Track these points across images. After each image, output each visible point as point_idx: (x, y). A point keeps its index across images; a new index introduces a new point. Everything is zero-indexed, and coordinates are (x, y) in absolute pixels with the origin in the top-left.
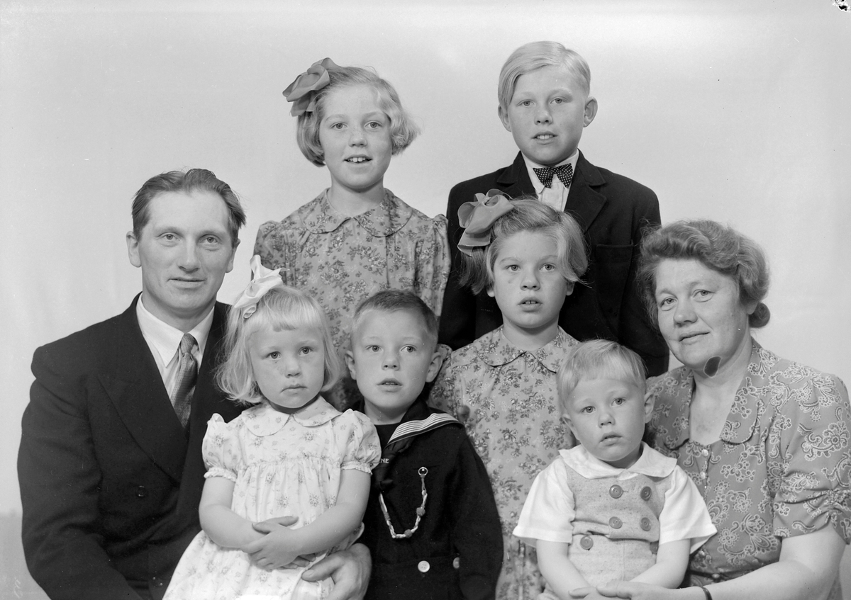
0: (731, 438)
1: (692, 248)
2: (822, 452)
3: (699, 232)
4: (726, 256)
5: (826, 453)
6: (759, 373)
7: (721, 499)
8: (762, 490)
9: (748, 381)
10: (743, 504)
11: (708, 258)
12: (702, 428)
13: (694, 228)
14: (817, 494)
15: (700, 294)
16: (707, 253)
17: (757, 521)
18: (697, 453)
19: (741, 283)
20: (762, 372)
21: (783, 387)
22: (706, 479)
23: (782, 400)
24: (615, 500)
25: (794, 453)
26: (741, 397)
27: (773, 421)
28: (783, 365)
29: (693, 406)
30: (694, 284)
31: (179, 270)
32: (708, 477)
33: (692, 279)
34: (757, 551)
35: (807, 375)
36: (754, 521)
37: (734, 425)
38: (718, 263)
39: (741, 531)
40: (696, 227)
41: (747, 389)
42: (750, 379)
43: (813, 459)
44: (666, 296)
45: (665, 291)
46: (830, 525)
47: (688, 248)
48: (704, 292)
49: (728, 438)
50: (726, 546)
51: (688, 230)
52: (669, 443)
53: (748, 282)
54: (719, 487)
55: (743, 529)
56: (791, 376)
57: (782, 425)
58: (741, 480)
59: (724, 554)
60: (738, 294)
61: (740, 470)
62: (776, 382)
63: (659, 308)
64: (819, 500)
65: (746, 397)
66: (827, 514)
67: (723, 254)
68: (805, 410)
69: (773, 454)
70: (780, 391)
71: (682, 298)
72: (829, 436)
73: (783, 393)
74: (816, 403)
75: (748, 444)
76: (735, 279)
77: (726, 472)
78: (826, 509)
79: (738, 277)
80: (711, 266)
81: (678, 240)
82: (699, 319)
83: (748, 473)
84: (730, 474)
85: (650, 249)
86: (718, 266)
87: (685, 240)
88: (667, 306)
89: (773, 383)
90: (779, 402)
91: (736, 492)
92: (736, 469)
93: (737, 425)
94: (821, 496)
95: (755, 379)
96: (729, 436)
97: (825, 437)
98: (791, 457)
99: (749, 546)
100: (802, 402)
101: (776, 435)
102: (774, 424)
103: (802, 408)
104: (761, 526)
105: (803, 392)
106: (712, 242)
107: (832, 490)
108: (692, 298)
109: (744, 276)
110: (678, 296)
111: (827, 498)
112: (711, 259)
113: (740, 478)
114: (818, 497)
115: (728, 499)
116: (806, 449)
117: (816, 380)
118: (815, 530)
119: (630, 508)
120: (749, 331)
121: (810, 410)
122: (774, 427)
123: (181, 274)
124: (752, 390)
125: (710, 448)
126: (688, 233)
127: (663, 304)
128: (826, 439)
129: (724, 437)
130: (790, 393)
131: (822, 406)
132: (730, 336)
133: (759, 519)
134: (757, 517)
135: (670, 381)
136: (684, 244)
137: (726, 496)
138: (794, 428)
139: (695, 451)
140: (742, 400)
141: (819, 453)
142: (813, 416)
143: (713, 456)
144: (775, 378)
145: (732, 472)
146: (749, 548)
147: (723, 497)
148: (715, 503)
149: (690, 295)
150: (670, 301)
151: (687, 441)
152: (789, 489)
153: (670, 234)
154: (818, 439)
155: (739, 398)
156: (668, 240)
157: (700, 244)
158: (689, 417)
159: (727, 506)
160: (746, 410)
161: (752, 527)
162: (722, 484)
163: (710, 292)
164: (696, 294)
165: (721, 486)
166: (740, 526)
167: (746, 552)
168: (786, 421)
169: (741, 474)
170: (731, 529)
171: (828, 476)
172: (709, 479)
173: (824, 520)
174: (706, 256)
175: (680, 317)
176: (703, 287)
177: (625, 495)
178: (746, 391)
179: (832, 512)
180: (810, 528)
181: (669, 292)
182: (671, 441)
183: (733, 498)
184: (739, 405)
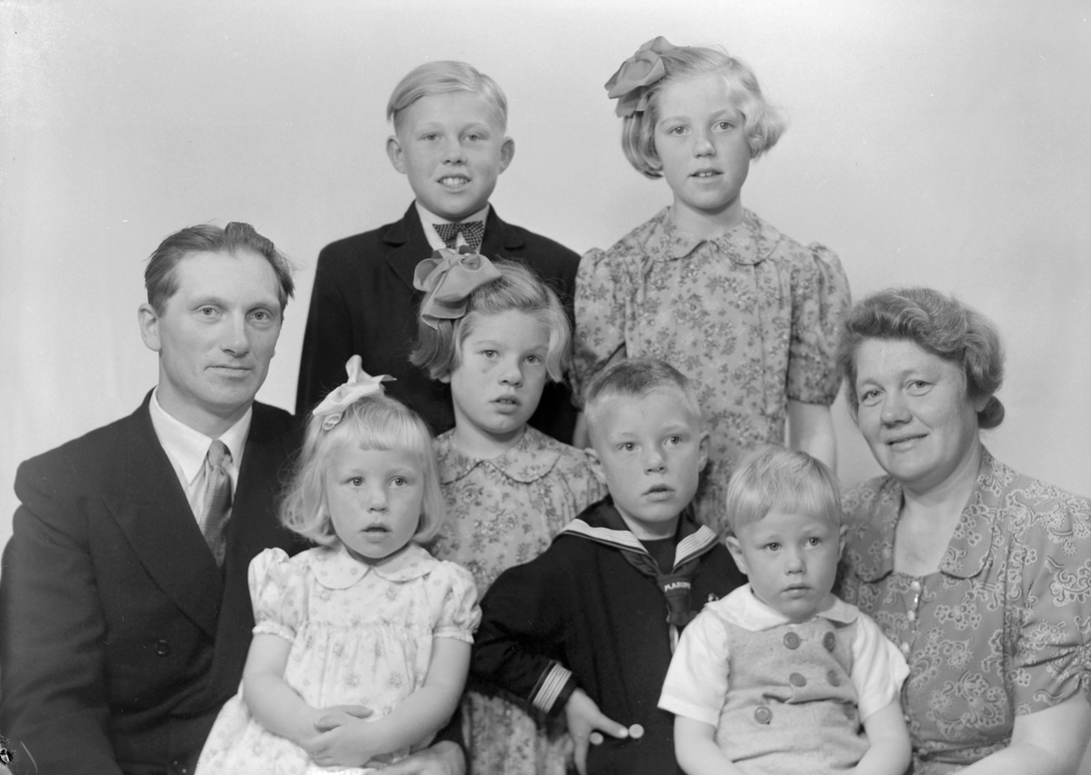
0: (954, 570)
1: (906, 326)
2: (1076, 596)
3: (915, 304)
4: (950, 337)
5: (1081, 597)
6: (991, 488)
7: (932, 651)
8: (990, 642)
9: (979, 497)
10: (960, 658)
11: (927, 339)
12: (913, 556)
13: (907, 299)
14: (1064, 652)
15: (914, 386)
16: (925, 333)
17: (978, 681)
18: (904, 588)
19: (969, 370)
20: (994, 488)
21: (1024, 510)
22: (915, 622)
23: (1023, 525)
24: (791, 652)
25: (1040, 596)
26: (969, 518)
27: (1010, 552)
28: (1021, 481)
29: (900, 528)
30: (907, 373)
31: (224, 354)
32: (917, 618)
33: (905, 366)
34: (979, 722)
35: (1056, 495)
36: (974, 682)
37: (958, 553)
38: (940, 346)
39: (956, 694)
40: (910, 297)
41: (977, 507)
42: (980, 497)
43: (1064, 604)
44: (869, 387)
45: (869, 382)
46: (1081, 692)
47: (901, 325)
48: (921, 384)
49: (950, 570)
50: (938, 713)
51: (900, 301)
52: (863, 573)
53: (977, 370)
54: (931, 635)
55: (959, 691)
56: (1034, 496)
57: (1023, 559)
58: (962, 627)
59: (935, 722)
60: (965, 387)
61: (962, 614)
62: (1015, 501)
63: (860, 402)
64: (1067, 659)
65: (976, 518)
66: (1077, 677)
67: (946, 334)
68: (1056, 540)
69: (1013, 596)
70: (1022, 513)
71: (891, 390)
72: (1085, 576)
73: (1024, 517)
74: (1070, 531)
75: (975, 581)
76: (960, 365)
77: (941, 615)
78: (1074, 670)
79: (965, 363)
80: (930, 349)
81: (888, 315)
82: (915, 419)
83: (973, 619)
84: (947, 618)
85: (850, 325)
86: (940, 349)
87: (896, 315)
88: (870, 401)
89: (1012, 504)
90: (1018, 528)
91: (953, 643)
92: (957, 612)
93: (962, 554)
94: (1069, 653)
95: (986, 496)
96: (951, 568)
97: (1080, 577)
98: (1035, 600)
99: (969, 714)
100: (1051, 529)
101: (1017, 571)
102: (1012, 556)
103: (1051, 536)
104: (983, 689)
105: (1053, 516)
106: (932, 318)
107: (1083, 645)
108: (904, 390)
109: (973, 362)
110: (887, 387)
111: (1076, 656)
112: (931, 341)
113: (961, 624)
114: (1065, 655)
115: (941, 650)
116: (1056, 591)
117: (1069, 502)
118: (1063, 700)
119: (812, 660)
120: (978, 433)
121: (1062, 540)
122: (1012, 560)
123: (225, 359)
124: (982, 509)
125: (924, 581)
126: (900, 305)
127: (865, 397)
128: (1082, 579)
129: (945, 568)
130: (1034, 517)
131: (1078, 536)
132: (954, 439)
133: (980, 680)
134: (978, 677)
135: (867, 493)
136: (896, 320)
137: (939, 646)
138: (1040, 562)
139: (901, 585)
140: (970, 522)
141: (1072, 596)
142: (1066, 548)
143: (926, 592)
144: (1014, 498)
145: (950, 616)
146: (969, 717)
147: (935, 648)
148: (923, 655)
149: (901, 386)
150: (876, 394)
151: (890, 573)
152: (1028, 646)
153: (876, 307)
154: (1071, 579)
155: (966, 520)
156: (873, 314)
157: (915, 321)
158: (893, 543)
159: (938, 661)
160: (974, 535)
161: (971, 690)
162: (935, 631)
163: (928, 384)
164: (910, 385)
165: (934, 634)
166: (956, 687)
167: (964, 722)
168: (1029, 554)
169: (963, 620)
170: (943, 690)
171: (1080, 627)
172: (918, 622)
173: (1073, 685)
174: (923, 336)
175: (889, 416)
176: (919, 377)
177: (803, 645)
178: (975, 511)
179: (1083, 675)
180: (1056, 697)
181: (874, 383)
182: (867, 571)
183: (948, 651)
184: (966, 529)
